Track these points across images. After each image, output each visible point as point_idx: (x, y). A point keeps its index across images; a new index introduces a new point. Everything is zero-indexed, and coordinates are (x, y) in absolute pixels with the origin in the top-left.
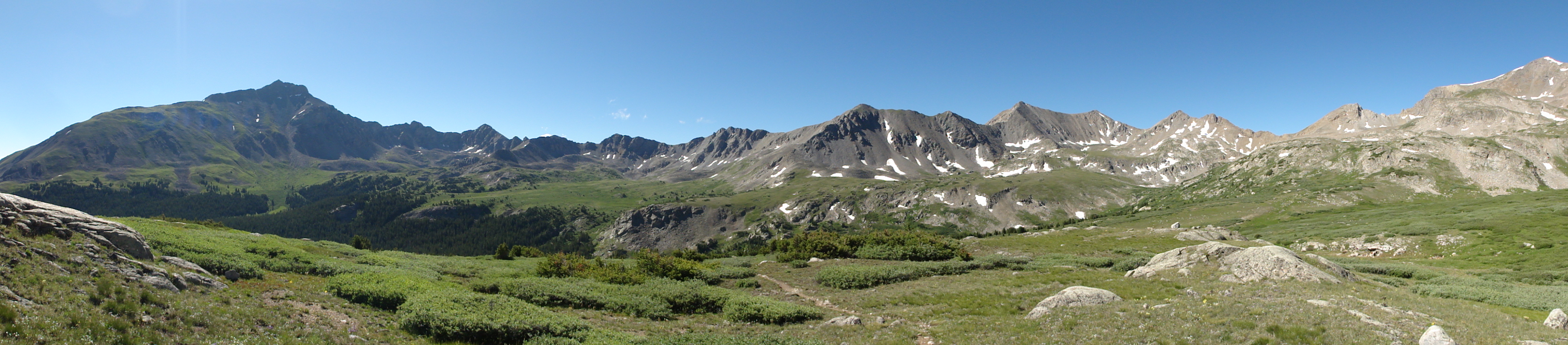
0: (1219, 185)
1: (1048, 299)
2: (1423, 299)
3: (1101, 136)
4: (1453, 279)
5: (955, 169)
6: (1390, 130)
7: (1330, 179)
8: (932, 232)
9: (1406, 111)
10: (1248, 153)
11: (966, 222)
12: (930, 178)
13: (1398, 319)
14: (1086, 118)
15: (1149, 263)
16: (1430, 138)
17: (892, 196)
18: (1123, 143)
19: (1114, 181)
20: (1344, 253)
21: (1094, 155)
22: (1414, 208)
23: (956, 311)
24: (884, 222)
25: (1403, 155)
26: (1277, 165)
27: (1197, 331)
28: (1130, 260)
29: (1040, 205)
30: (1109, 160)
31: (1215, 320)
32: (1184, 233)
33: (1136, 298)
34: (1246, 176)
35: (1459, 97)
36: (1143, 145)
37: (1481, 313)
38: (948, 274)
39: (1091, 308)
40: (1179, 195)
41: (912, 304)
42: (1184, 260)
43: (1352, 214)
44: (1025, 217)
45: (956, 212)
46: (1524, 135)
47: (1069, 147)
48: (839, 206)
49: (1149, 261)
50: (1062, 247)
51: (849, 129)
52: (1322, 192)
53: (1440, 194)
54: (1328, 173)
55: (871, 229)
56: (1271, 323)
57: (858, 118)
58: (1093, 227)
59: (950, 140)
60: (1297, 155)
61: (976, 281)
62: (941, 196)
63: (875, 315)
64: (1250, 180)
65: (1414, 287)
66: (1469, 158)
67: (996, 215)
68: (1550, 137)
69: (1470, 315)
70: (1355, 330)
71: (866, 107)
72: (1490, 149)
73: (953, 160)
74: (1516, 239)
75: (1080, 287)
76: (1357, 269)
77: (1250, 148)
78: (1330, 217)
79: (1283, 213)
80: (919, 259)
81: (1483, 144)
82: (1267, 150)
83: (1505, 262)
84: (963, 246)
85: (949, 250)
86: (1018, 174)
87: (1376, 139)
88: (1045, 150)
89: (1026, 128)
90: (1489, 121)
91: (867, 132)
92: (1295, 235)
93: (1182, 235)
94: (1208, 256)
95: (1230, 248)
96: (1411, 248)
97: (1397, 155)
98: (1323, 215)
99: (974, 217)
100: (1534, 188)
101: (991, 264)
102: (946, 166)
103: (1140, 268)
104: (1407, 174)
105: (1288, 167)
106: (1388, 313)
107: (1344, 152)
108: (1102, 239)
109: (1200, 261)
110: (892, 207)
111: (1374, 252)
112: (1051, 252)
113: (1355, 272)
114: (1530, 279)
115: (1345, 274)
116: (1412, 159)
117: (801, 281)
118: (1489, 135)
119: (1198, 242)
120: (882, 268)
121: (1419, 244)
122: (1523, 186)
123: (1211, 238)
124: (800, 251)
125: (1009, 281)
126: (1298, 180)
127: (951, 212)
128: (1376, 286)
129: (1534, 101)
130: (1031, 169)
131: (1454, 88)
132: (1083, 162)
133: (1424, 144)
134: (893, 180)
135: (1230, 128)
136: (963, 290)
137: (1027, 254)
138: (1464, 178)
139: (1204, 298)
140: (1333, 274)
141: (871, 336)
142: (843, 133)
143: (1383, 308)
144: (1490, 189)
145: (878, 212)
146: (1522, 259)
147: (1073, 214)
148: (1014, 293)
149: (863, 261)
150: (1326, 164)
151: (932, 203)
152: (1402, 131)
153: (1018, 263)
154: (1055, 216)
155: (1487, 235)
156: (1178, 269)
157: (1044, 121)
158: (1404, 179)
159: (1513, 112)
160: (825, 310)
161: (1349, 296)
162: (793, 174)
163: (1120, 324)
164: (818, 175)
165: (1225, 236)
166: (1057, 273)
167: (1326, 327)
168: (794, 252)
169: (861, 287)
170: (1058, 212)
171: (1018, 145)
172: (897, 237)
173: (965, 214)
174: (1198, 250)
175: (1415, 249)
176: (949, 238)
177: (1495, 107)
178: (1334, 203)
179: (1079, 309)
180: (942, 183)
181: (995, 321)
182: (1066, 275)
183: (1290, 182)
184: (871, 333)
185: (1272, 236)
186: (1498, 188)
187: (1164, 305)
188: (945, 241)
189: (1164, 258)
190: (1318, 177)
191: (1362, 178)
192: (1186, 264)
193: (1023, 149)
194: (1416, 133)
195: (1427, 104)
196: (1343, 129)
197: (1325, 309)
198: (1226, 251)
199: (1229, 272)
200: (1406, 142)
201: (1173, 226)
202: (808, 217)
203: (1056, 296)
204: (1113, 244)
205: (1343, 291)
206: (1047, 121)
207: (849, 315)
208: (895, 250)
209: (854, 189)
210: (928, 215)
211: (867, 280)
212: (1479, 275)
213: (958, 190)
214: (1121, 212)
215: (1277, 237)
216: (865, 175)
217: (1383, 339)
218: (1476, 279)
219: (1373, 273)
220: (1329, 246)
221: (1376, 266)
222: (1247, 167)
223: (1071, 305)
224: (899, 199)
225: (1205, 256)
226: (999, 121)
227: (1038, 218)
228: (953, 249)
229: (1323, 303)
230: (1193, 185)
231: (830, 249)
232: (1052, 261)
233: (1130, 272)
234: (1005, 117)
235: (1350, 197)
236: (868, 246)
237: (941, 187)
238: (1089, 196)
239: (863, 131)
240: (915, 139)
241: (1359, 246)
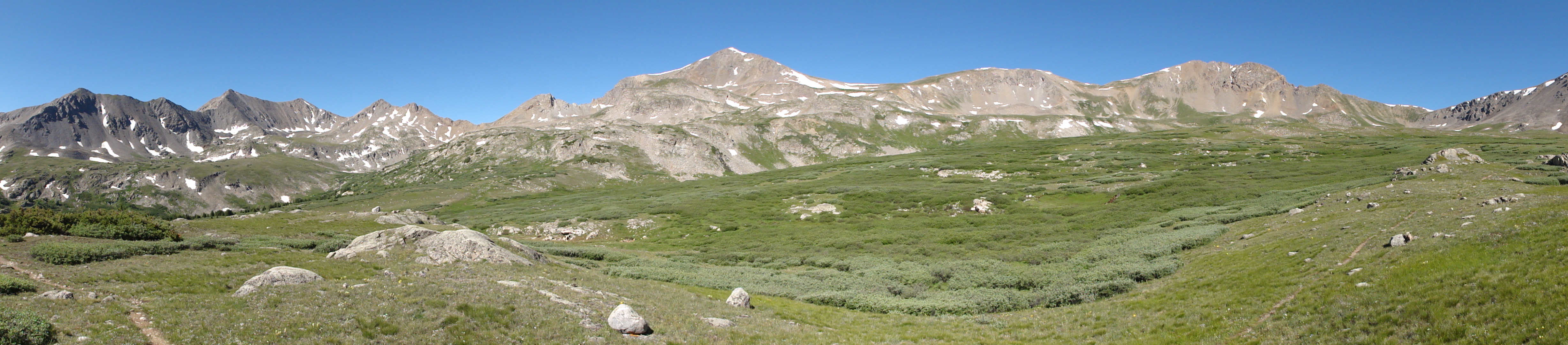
0: (419, 171)
1: (254, 278)
2: (614, 280)
3: (306, 123)
4: (644, 261)
5: (167, 153)
6: (581, 119)
7: (525, 166)
8: (143, 213)
9: (596, 101)
10: (447, 141)
11: (176, 204)
12: (142, 161)
13: (588, 298)
14: (291, 106)
15: (350, 245)
16: (620, 126)
17: (106, 177)
18: (327, 130)
19: (318, 167)
20: (539, 237)
21: (299, 141)
22: (606, 193)
23: (166, 289)
24: (97, 202)
25: (594, 143)
26: (475, 153)
27: (392, 309)
28: (331, 242)
29: (248, 189)
30: (313, 146)
31: (410, 299)
32: (385, 217)
33: (336, 278)
34: (445, 163)
35: (647, 87)
36: (347, 132)
37: (668, 293)
38: (158, 254)
39: (294, 287)
40: (380, 180)
41: (124, 281)
42: (383, 242)
43: (546, 200)
44: (232, 200)
45: (167, 194)
46: (710, 123)
47: (275, 133)
48: (55, 185)
49: (350, 243)
50: (268, 230)
51: (67, 111)
52: (518, 178)
53: (630, 180)
54: (523, 160)
55: (85, 208)
56: (461, 301)
57: (76, 101)
58: (297, 210)
59: (163, 125)
60: (494, 143)
61: (185, 261)
62: (152, 179)
63: (86, 291)
64: (449, 167)
65: (605, 268)
66: (658, 145)
67: (204, 198)
68: (735, 125)
69: (658, 294)
70: (544, 309)
71: (84, 91)
72: (678, 136)
73: (165, 145)
74: (703, 223)
75: (285, 267)
76: (550, 252)
77: (449, 136)
78: (525, 202)
79: (480, 199)
80: (131, 238)
81: (671, 132)
82: (465, 138)
83: (692, 244)
84: (173, 227)
85: (160, 231)
86: (227, 160)
87: (568, 128)
88: (253, 136)
89: (235, 115)
90: (676, 110)
91: (83, 115)
92: (492, 220)
93: (382, 219)
94: (405, 239)
95: (426, 232)
96: (603, 232)
97: (588, 143)
98: (518, 200)
99: (184, 199)
100: (720, 173)
101: (200, 245)
102: (158, 150)
103: (341, 250)
104: (599, 161)
105: (485, 155)
106: (577, 293)
107: (538, 140)
108: (306, 222)
109: (398, 244)
110: (105, 187)
111: (567, 236)
112: (257, 234)
113: (548, 255)
114: (716, 260)
115: (537, 257)
116: (603, 146)
117: (16, 255)
118: (677, 123)
119: (397, 225)
120: (95, 246)
121: (610, 228)
122: (710, 172)
123: (409, 222)
124: (16, 226)
125: (218, 261)
126: (494, 167)
127: (162, 194)
128: (567, 268)
129: (719, 90)
130: (238, 155)
131: (642, 78)
132: (289, 148)
133: (614, 132)
134: (107, 162)
135: (430, 117)
136: (173, 270)
137: (235, 235)
138: (654, 164)
139: (400, 278)
140: (526, 257)
141: (82, 311)
142: (61, 115)
143: (573, 288)
144: (678, 175)
145: (91, 192)
146: (708, 241)
147: (279, 198)
148: (222, 273)
149: (77, 238)
150: (522, 152)
151: (144, 184)
152: (593, 120)
153: (226, 244)
154: (261, 200)
155: (675, 218)
156: (377, 251)
157: (252, 109)
158: (595, 166)
159: (700, 101)
160: (39, 283)
161: (540, 277)
162: (11, 152)
163: (321, 302)
164: (35, 154)
165: (423, 220)
166: (263, 254)
167: (516, 306)
168: (11, 227)
169: (74, 263)
170: (264, 196)
171: (226, 131)
172: (110, 217)
173: (175, 196)
174: (396, 233)
175: (607, 233)
176: (160, 220)
177: (682, 96)
178: (529, 189)
179: (283, 287)
180: (154, 166)
181: (205, 299)
182: (271, 255)
183: (487, 169)
184: (83, 306)
185: (468, 221)
186: (685, 174)
187: (362, 285)
188: (156, 221)
189: (364, 240)
190: (514, 164)
191: (556, 165)
192: (385, 246)
193: (232, 135)
194: (606, 122)
195: (617, 94)
196: (537, 118)
197: (516, 289)
198: (422, 234)
199: (425, 255)
200: (597, 130)
201: (373, 210)
202: (25, 194)
203: (261, 276)
204: (316, 227)
205: (535, 273)
206: (255, 109)
207: (61, 289)
208: (107, 229)
209: (70, 169)
210: (140, 196)
211: (80, 257)
212: (668, 256)
213: (170, 173)
214: (324, 196)
215: (474, 222)
216: (80, 156)
217: (572, 317)
218: (666, 260)
219: (566, 255)
220: (524, 231)
221: (568, 249)
222: (446, 154)
223: (276, 284)
224: (112, 180)
225: (402, 239)
226: (209, 108)
227: (245, 201)
228: (164, 230)
229: (514, 284)
230: (394, 170)
231: (45, 226)
232: (258, 243)
233: (331, 254)
234: (214, 104)
235: (544, 183)
236: (81, 224)
237: (153, 170)
238: (294, 181)
239: (80, 114)
240: (129, 124)
241: (553, 231)
